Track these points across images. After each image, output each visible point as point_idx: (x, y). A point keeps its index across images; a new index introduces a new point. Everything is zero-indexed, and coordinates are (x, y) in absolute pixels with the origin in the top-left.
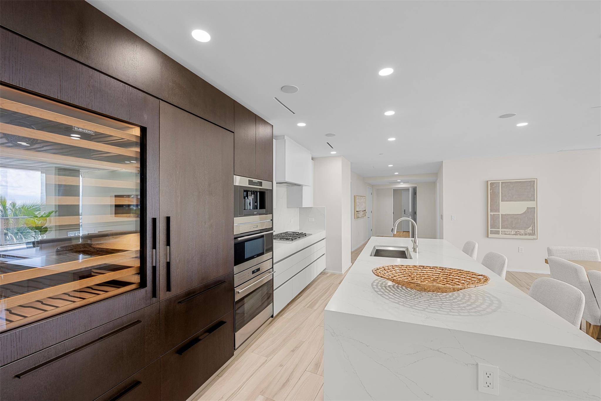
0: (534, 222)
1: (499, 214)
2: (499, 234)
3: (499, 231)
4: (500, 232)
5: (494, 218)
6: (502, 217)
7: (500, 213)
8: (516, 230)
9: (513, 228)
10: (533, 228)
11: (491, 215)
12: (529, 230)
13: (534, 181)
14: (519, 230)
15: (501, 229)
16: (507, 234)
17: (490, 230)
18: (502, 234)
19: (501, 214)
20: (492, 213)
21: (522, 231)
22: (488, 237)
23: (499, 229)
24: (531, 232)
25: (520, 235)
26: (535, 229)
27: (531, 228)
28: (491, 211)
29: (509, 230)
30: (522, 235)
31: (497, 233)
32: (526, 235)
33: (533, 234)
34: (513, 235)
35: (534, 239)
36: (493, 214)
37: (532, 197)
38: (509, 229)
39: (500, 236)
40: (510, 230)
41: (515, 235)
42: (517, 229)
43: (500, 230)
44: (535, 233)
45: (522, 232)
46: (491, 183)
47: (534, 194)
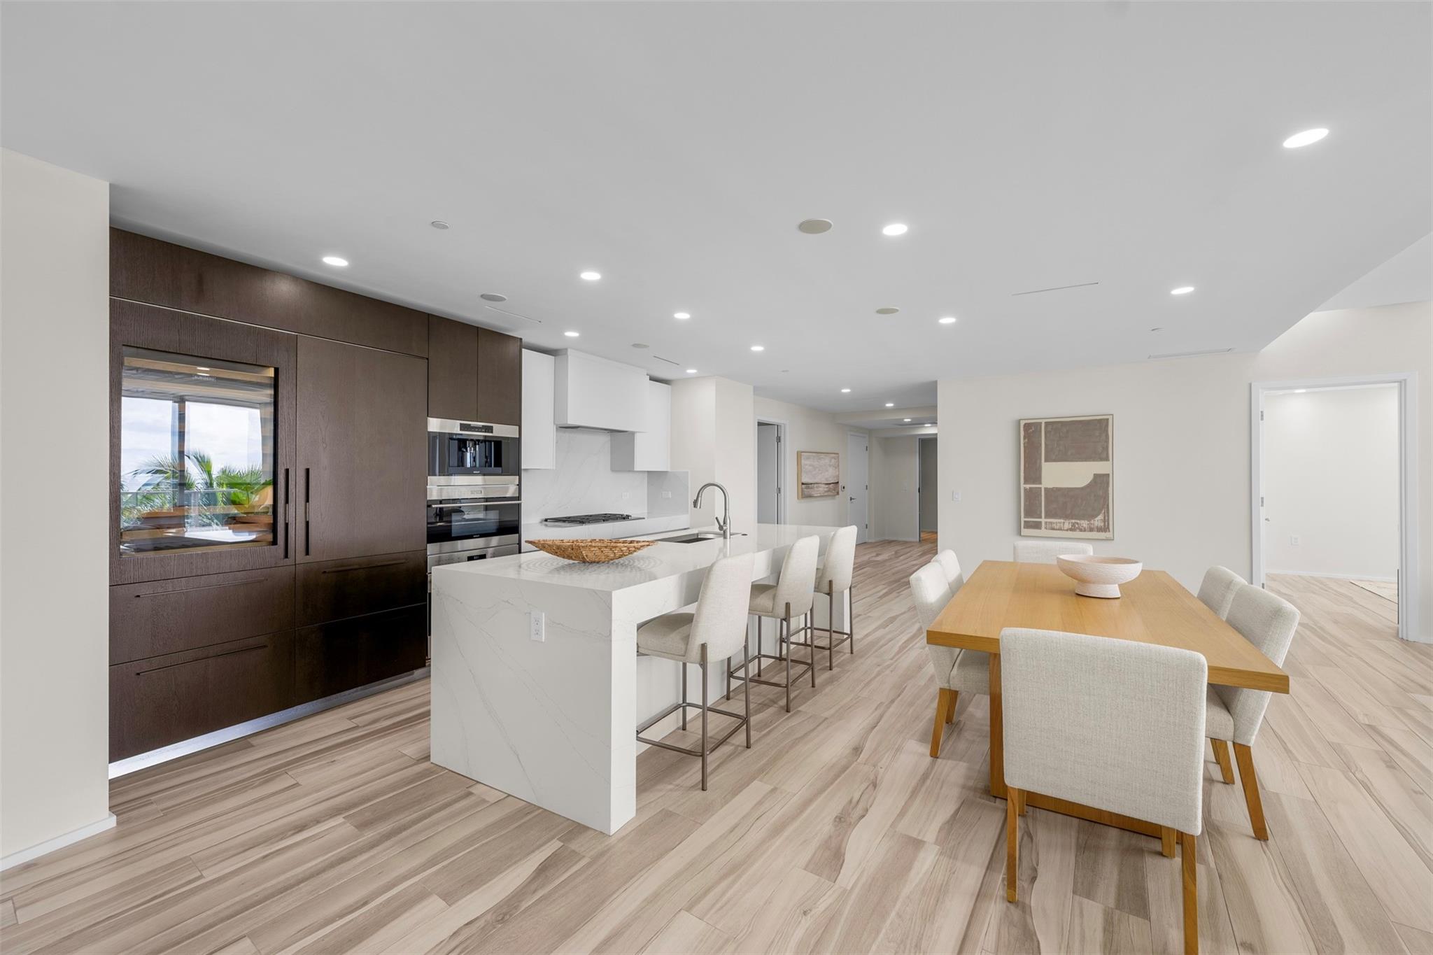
0: (1108, 505)
1: (1041, 488)
2: (1040, 529)
3: (1041, 522)
4: (1043, 524)
5: (1032, 496)
6: (1046, 494)
7: (1043, 486)
8: (1073, 521)
9: (1066, 517)
10: (1105, 517)
11: (1025, 489)
12: (1098, 522)
13: (1108, 419)
14: (1080, 519)
15: (1045, 518)
16: (1056, 530)
17: (1023, 519)
18: (1046, 528)
19: (1045, 488)
20: (1028, 486)
21: (1084, 523)
22: (1019, 533)
23: (1041, 517)
24: (1102, 524)
25: (1081, 530)
26: (1108, 519)
27: (1100, 517)
28: (1026, 482)
29: (1060, 521)
30: (1085, 531)
31: (1037, 526)
32: (1091, 530)
33: (1105, 528)
34: (1067, 530)
35: (1107, 539)
36: (1030, 488)
37: (1102, 453)
38: (1060, 518)
39: (1043, 532)
40: (1062, 521)
41: (1071, 530)
42: (1075, 519)
43: (1043, 520)
44: (1108, 528)
45: (1084, 525)
46: (1025, 424)
47: (1107, 447)
